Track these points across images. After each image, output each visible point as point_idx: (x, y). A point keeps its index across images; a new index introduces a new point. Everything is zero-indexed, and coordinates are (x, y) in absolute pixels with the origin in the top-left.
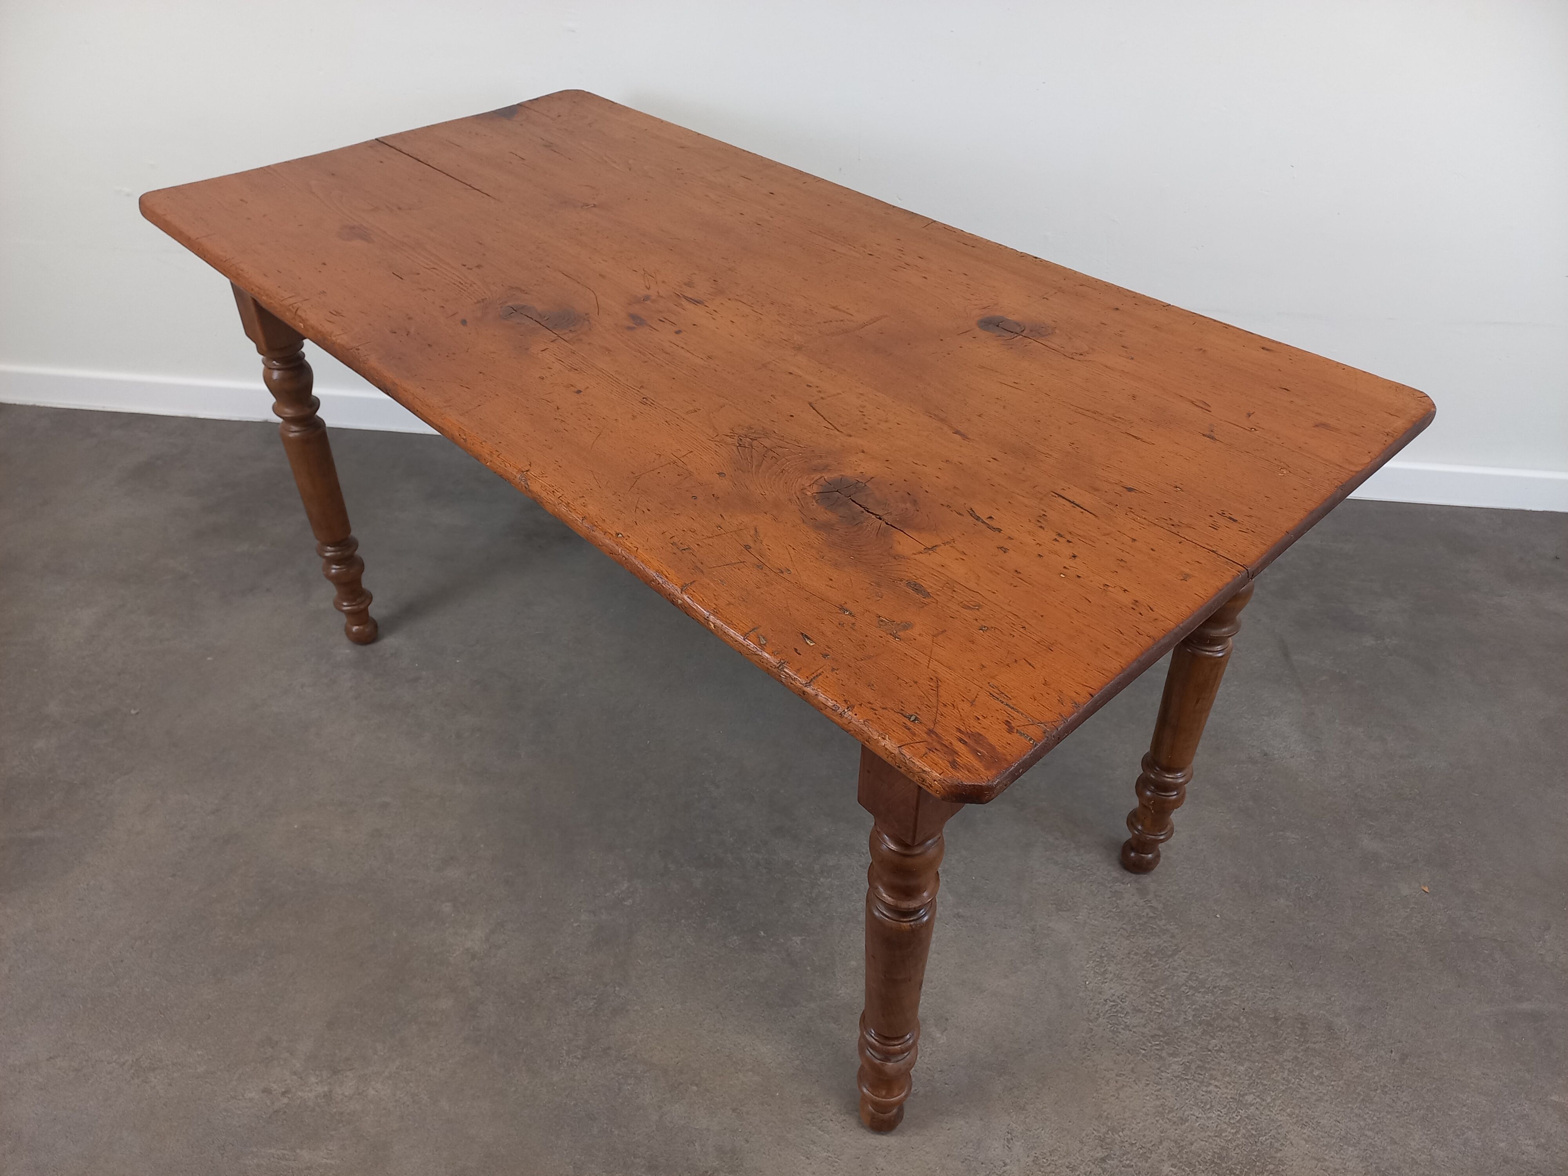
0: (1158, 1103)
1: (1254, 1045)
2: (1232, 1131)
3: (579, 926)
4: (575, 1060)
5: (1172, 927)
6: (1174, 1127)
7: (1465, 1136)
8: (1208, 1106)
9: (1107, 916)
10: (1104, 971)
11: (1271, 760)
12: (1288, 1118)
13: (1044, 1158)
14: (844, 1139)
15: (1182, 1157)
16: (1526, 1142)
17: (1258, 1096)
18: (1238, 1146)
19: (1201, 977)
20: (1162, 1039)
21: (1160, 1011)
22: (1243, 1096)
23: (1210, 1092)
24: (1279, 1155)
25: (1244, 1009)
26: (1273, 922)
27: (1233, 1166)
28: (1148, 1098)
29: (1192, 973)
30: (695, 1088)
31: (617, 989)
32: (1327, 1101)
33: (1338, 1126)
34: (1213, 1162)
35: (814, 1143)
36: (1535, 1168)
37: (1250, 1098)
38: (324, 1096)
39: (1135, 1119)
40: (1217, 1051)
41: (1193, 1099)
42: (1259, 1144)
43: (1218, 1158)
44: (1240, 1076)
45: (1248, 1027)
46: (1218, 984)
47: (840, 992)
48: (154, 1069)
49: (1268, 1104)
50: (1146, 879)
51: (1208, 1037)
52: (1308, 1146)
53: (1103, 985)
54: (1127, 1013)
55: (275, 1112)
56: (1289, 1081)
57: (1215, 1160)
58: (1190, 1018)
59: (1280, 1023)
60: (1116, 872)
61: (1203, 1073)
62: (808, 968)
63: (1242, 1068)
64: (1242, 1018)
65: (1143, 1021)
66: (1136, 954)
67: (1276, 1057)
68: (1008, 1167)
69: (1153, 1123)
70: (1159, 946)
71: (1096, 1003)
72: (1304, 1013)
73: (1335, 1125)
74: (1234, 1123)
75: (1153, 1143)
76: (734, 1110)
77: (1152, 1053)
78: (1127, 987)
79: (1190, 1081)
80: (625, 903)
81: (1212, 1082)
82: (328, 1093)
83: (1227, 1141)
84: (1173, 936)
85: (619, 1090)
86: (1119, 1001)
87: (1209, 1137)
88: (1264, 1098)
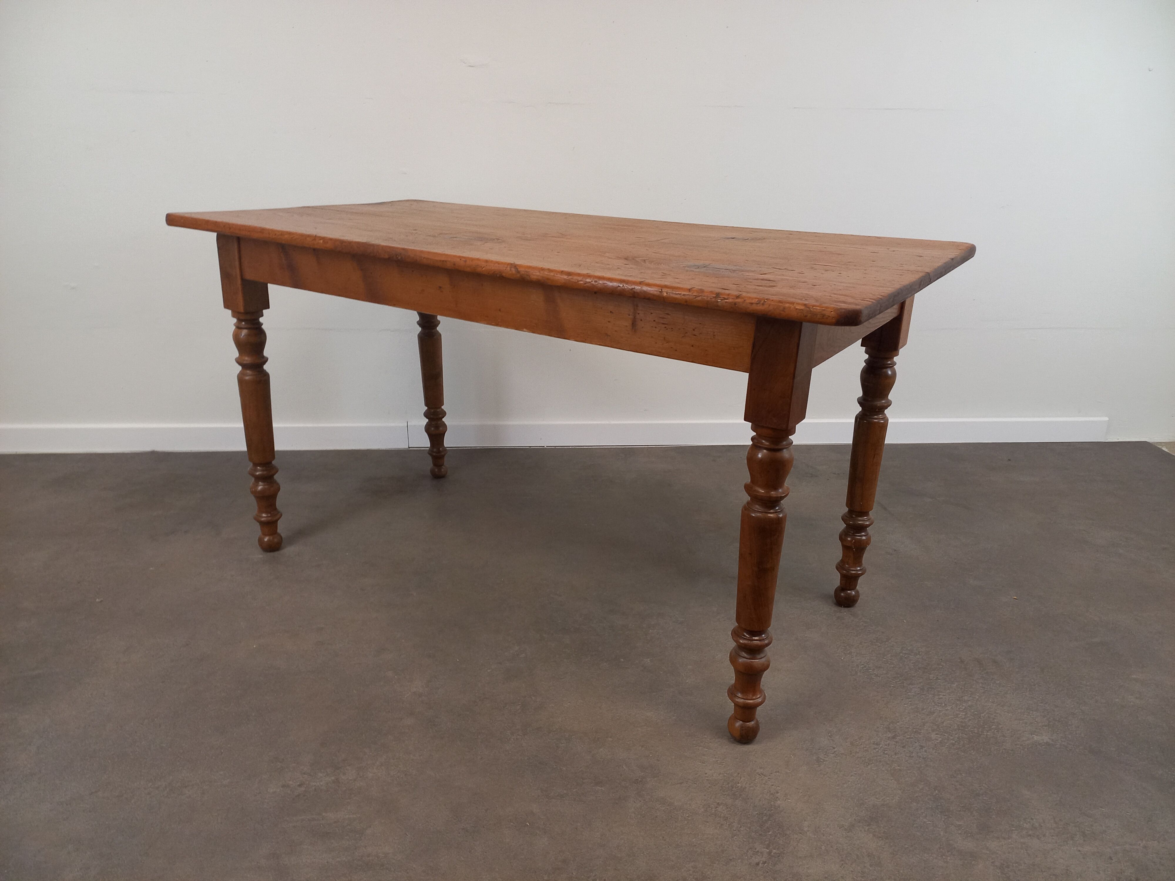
0: (913, 707)
1: (956, 674)
2: (963, 714)
3: (491, 671)
4: (518, 737)
5: (880, 629)
7: (1094, 699)
9: (839, 628)
10: (850, 652)
11: (899, 553)
12: (992, 704)
13: (857, 742)
16: (1129, 697)
17: (970, 697)
18: (970, 720)
19: (909, 648)
20: (901, 678)
21: (893, 666)
22: (962, 697)
23: (941, 698)
24: (996, 721)
25: (941, 660)
26: (938, 621)
27: (972, 729)
28: (906, 705)
29: (902, 648)
30: (610, 739)
31: (533, 698)
32: (1010, 694)
33: (1022, 704)
34: (959, 729)
35: (704, 755)
36: (1141, 707)
38: (333, 782)
39: (903, 716)
40: (936, 680)
41: (933, 703)
42: (982, 718)
43: (962, 727)
44: (955, 689)
45: (948, 667)
46: (921, 651)
47: (687, 681)
48: (186, 787)
49: (978, 699)
50: (855, 609)
51: (927, 674)
52: (1010, 715)
53: (852, 659)
54: (873, 669)
55: (296, 796)
56: (984, 688)
58: (912, 667)
59: (965, 663)
60: (835, 608)
61: (932, 690)
62: (661, 673)
63: (954, 685)
64: (942, 663)
65: (885, 672)
66: (865, 643)
67: (971, 678)
68: (836, 749)
69: (915, 717)
70: (877, 638)
71: (852, 667)
72: (977, 657)
74: (962, 710)
75: (919, 726)
76: (642, 746)
77: (898, 685)
78: (867, 658)
79: (927, 695)
80: (521, 656)
81: (940, 694)
82: (335, 780)
83: (962, 719)
84: (883, 633)
85: (557, 747)
86: (866, 664)
87: (951, 718)
88: (974, 697)
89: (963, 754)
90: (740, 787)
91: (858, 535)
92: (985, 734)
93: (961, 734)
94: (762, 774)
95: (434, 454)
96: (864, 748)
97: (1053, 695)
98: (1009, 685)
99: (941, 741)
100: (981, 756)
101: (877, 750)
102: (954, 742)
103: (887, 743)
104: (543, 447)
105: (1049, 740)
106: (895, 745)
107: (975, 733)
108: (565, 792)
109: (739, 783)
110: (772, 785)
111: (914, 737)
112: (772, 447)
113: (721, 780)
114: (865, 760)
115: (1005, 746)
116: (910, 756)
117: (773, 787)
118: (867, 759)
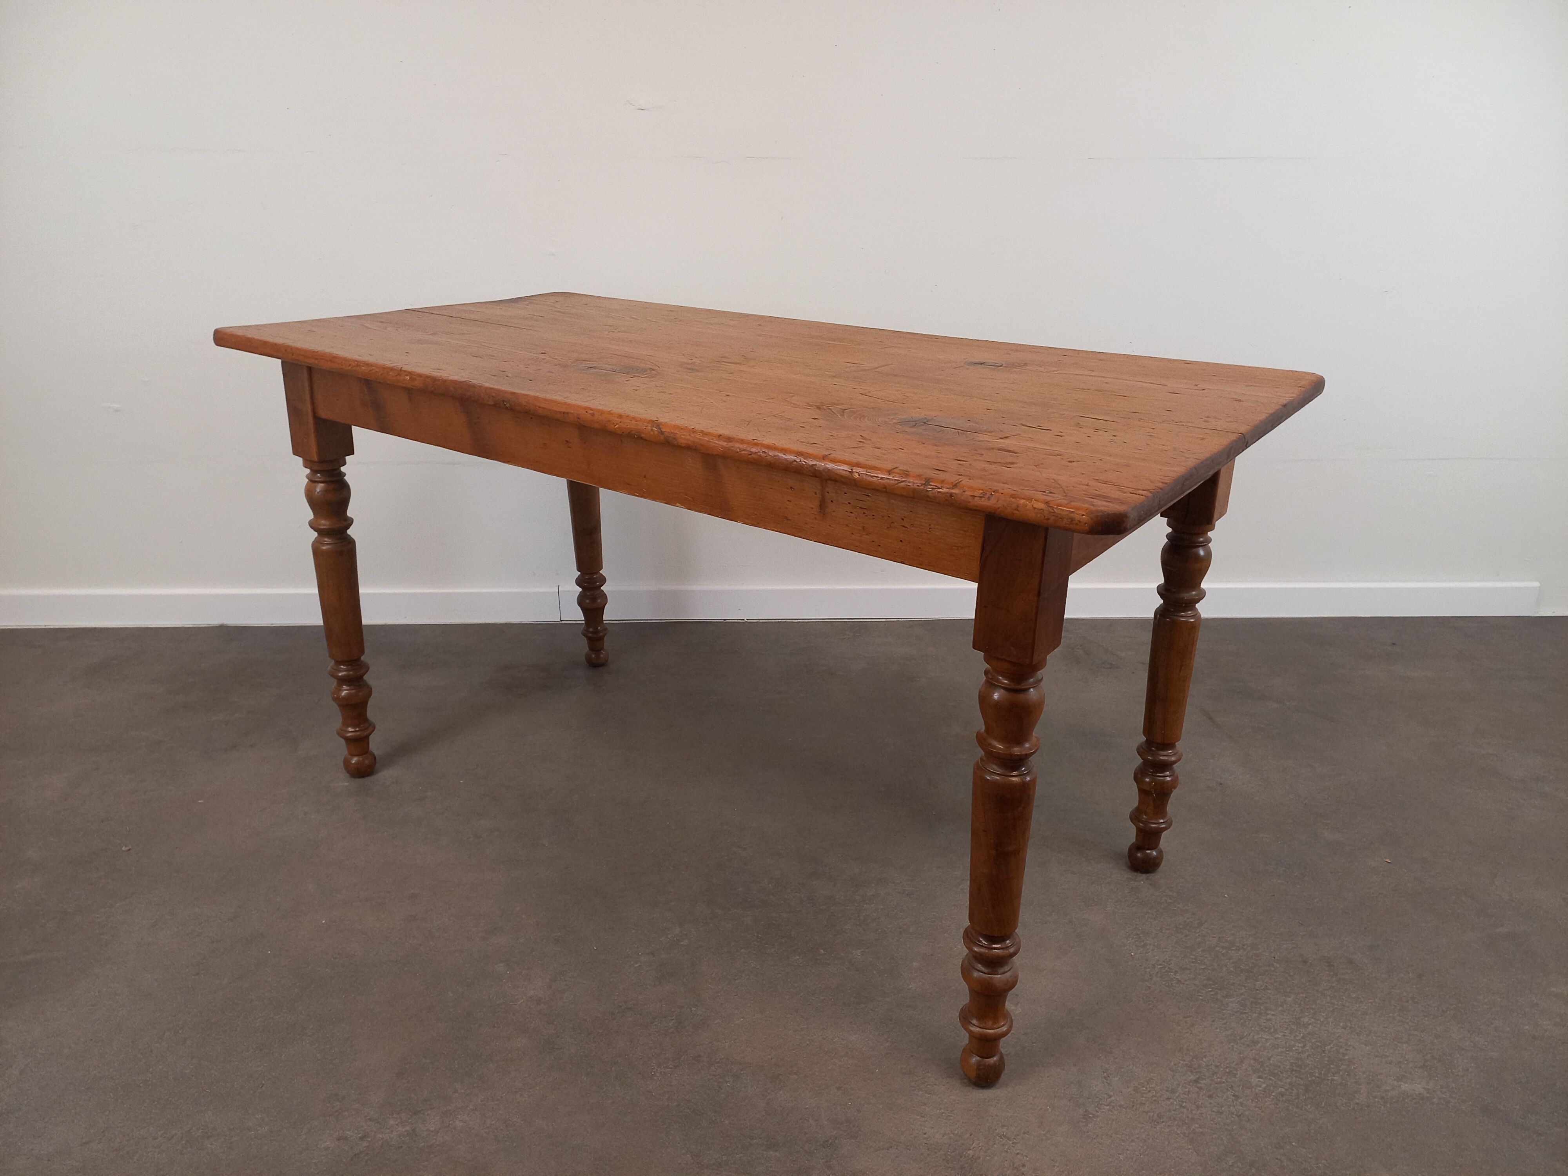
0: (1229, 1033)
1: (1293, 981)
2: (1300, 1045)
3: (640, 966)
4: (667, 1070)
5: (1190, 908)
6: (1250, 1049)
7: (1494, 1025)
8: (1272, 1030)
9: (1132, 905)
10: (1144, 944)
11: (1227, 788)
12: (1343, 1030)
13: (1143, 1087)
14: (953, 1097)
15: (1265, 1070)
16: (1545, 1023)
17: (1312, 1018)
18: (1309, 1055)
19: (1229, 939)
20: (1213, 986)
21: (1203, 967)
22: (1300, 1018)
23: (1270, 1020)
24: (1347, 1057)
25: (1274, 958)
26: (1274, 896)
27: (1311, 1071)
28: (1218, 1030)
29: (1220, 938)
30: (795, 1077)
31: (693, 1009)
32: (1371, 1014)
33: (1387, 1031)
34: (1293, 1070)
35: (925, 1104)
38: (407, 1134)
39: (1213, 1047)
40: (1264, 990)
41: (1257, 1027)
42: (1327, 1052)
43: (1296, 1066)
44: (1290, 1005)
45: (1283, 970)
46: (1245, 943)
47: (911, 987)
48: (208, 1138)
49: (1322, 1022)
50: (1156, 876)
51: (1252, 981)
52: (1368, 1048)
53: (1147, 955)
54: (1176, 971)
55: (355, 1155)
56: (1333, 1004)
57: (1295, 1068)
58: (1232, 969)
59: (1309, 964)
60: (1128, 875)
61: (1258, 1007)
62: (875, 972)
63: (1290, 999)
64: (1275, 964)
65: (1192, 976)
66: (1167, 929)
67: (1316, 988)
68: (1113, 1098)
69: (1230, 1048)
70: (1185, 921)
71: (1145, 968)
72: (1326, 955)
73: (1384, 1030)
74: (1299, 1040)
75: (1235, 1063)
76: (839, 1088)
77: (1208, 998)
78: (1168, 953)
79: (1250, 1014)
80: (682, 943)
81: (1269, 1012)
82: (411, 1131)
83: (1299, 1053)
84: (1193, 914)
85: (720, 1087)
86: (1166, 964)
87: (1282, 1052)
88: (1317, 1018)
89: (1295, 1110)
90: (971, 1156)
91: (1160, 775)
92: (1330, 1078)
93: (1294, 1078)
94: (1005, 1136)
95: (590, 635)
96: (1152, 1097)
97: (1433, 1018)
98: (1370, 1001)
99: (1265, 1088)
100: (1322, 1114)
101: (1171, 1100)
102: (1284, 1090)
103: (1187, 1090)
104: (743, 621)
105: (1422, 1091)
106: (1197, 1093)
107: (1314, 1076)
108: (725, 1158)
109: (970, 1150)
110: (1018, 1154)
111: (1226, 1082)
112: (1013, 686)
113: (945, 1144)
114: (1153, 1116)
115: (1358, 1099)
116: (1218, 1112)
117: (1019, 1156)
118: (1155, 1115)
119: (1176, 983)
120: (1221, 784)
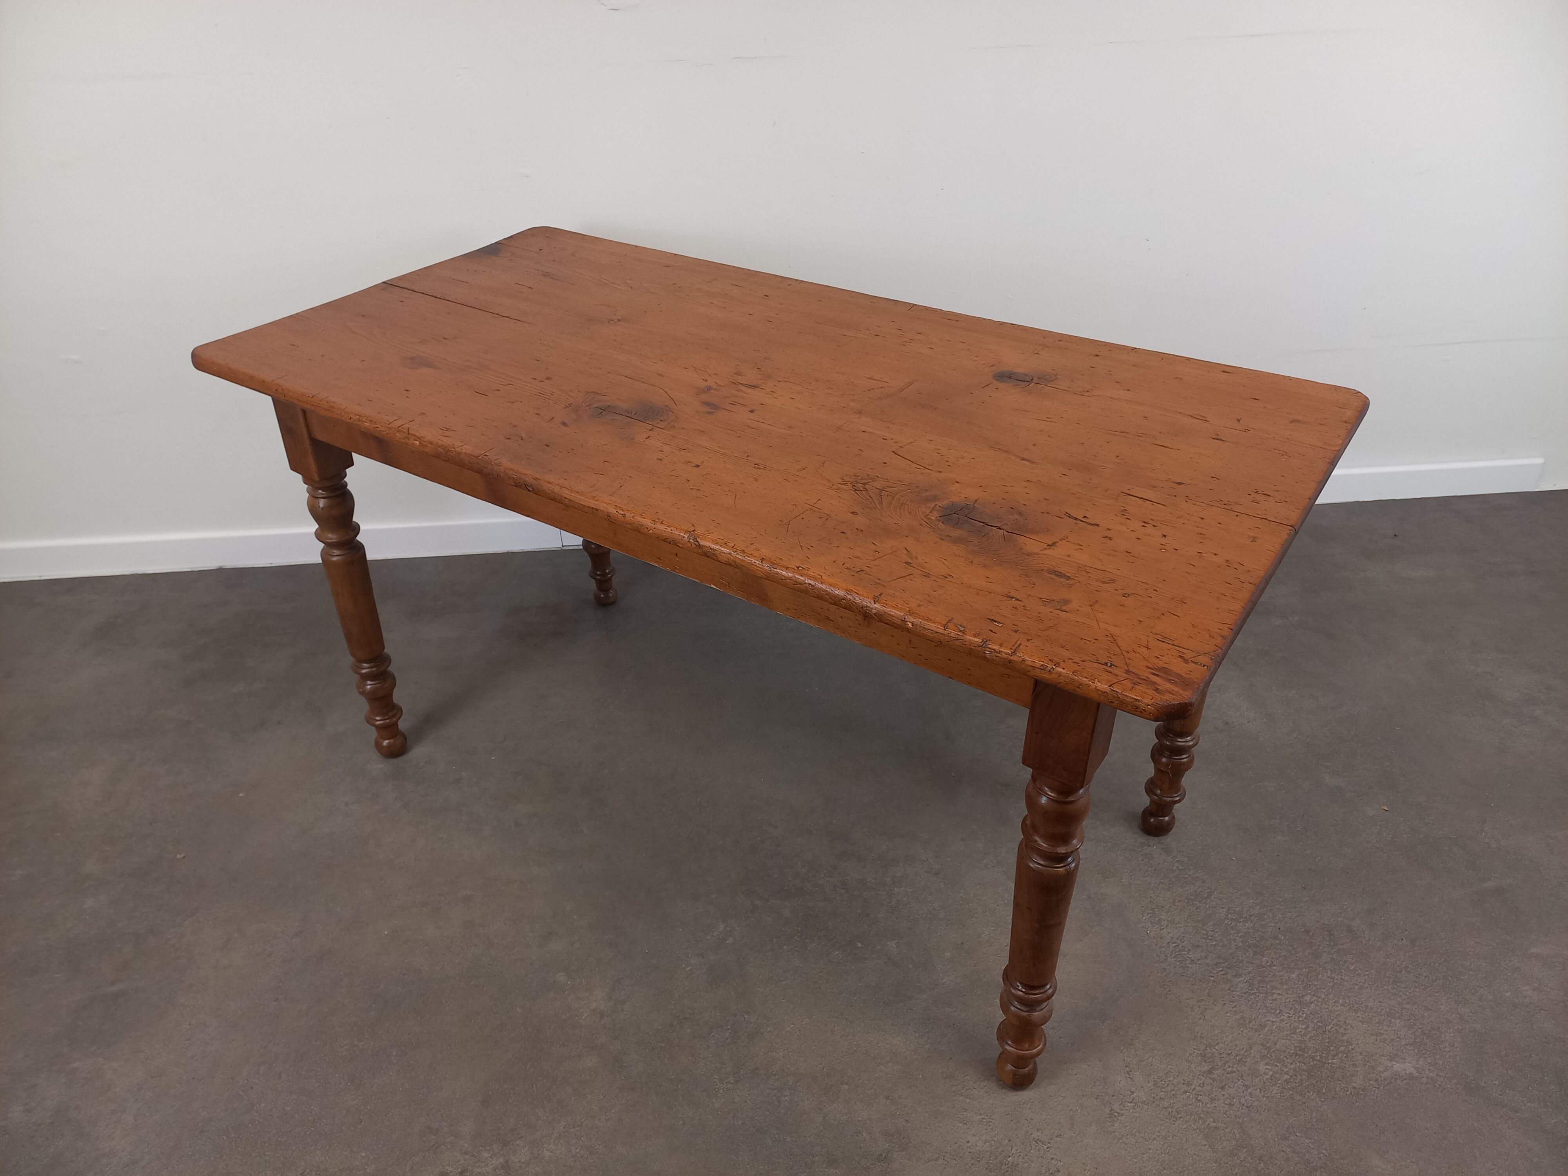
0: (1238, 1017)
1: (1297, 955)
2: (1303, 1027)
3: (691, 969)
4: (729, 1085)
5: (1200, 874)
6: (1257, 1033)
7: (1478, 993)
8: (1278, 1011)
9: (1146, 875)
10: (1159, 920)
11: (1233, 728)
12: (1342, 1007)
14: (991, 1101)
16: (1525, 988)
17: (1314, 995)
18: (1311, 1037)
19: (1237, 909)
20: (1223, 965)
21: (1214, 943)
22: (1303, 996)
23: (1276, 1000)
24: (1345, 1038)
25: (1279, 929)
26: (1278, 856)
27: (1313, 1054)
28: (1228, 1015)
29: (1229, 908)
30: (846, 1087)
31: (746, 1016)
32: (1367, 988)
33: (1382, 1006)
34: (1297, 1055)
35: (966, 1110)
36: (1538, 1006)
37: (1308, 998)
38: (502, 1167)
39: (1225, 1034)
40: (1270, 966)
41: (1264, 1008)
42: (1327, 1033)
43: (1300, 1050)
44: (1294, 983)
45: (1287, 942)
46: (1252, 913)
47: (945, 981)
49: (1324, 999)
50: (1168, 839)
51: (1259, 956)
52: (1364, 1026)
53: (1162, 932)
54: (1189, 949)
56: (1333, 978)
57: (1298, 1052)
58: (1240, 944)
59: (1311, 934)
60: (1142, 839)
61: (1265, 985)
62: (910, 966)
63: (1294, 976)
64: (1280, 936)
65: (1204, 954)
66: (1179, 901)
67: (1317, 961)
68: (1135, 1094)
69: (1239, 1034)
70: (1196, 891)
71: (1160, 947)
72: (1327, 923)
73: (1379, 1005)
74: (1303, 1020)
75: (1245, 1050)
76: (887, 1098)
77: (1219, 978)
78: (1181, 929)
79: (1257, 994)
80: (727, 942)
81: (1275, 991)
82: (505, 1164)
83: (1302, 1036)
84: (1204, 882)
85: (779, 1102)
86: (1179, 941)
87: (1287, 1035)
88: (1319, 995)
89: (1299, 1098)
90: (1010, 1164)
91: (1177, 757)
92: (1330, 1062)
93: (1298, 1064)
94: (1040, 1141)
95: (598, 577)
96: (1171, 1091)
97: (1424, 989)
98: (1367, 973)
99: (1271, 1076)
100: (1323, 1101)
101: (1188, 1094)
102: (1288, 1077)
105: (1412, 1070)
106: (1211, 1084)
107: (1316, 1060)
109: (1010, 1157)
110: (1052, 1159)
111: (1236, 1071)
113: (987, 1151)
114: (1172, 1111)
115: (1356, 1083)
116: (1230, 1104)
117: (1053, 1161)
118: (1174, 1110)
119: (1190, 964)
120: (1227, 723)
